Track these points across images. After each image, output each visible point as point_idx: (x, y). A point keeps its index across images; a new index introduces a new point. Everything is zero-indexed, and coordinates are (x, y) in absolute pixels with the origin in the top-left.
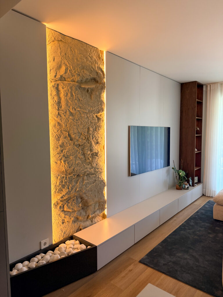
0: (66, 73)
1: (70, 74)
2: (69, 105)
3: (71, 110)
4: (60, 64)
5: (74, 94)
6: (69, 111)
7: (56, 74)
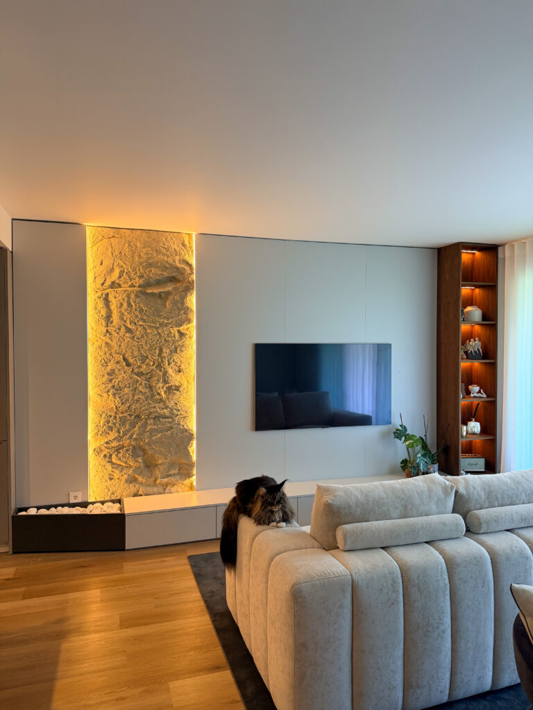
0: (120, 277)
1: (127, 278)
2: (125, 319)
3: (129, 326)
4: (111, 267)
5: (133, 304)
6: (125, 326)
7: (105, 280)
